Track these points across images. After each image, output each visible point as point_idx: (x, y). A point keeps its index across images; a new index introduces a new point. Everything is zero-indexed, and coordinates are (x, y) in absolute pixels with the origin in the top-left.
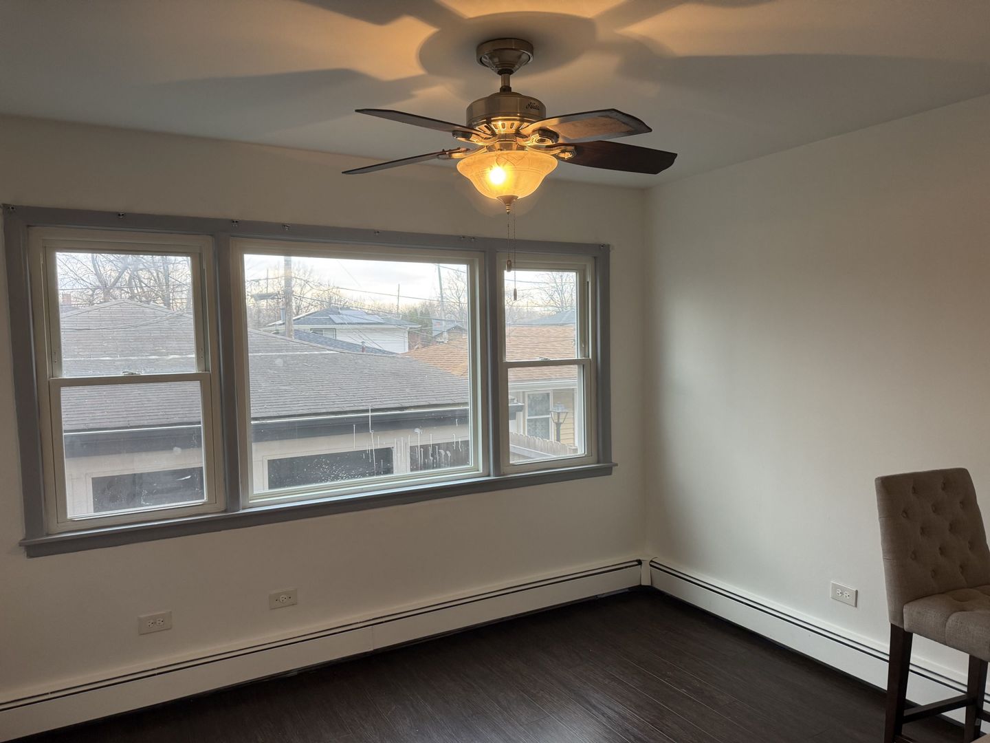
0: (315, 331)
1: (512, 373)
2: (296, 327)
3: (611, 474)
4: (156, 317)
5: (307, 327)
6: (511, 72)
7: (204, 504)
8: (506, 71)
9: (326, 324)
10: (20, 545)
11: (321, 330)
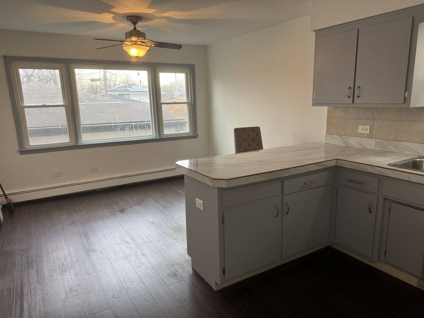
0: (120, 95)
1: (163, 106)
2: (109, 93)
3: (197, 138)
4: (51, 89)
5: (117, 93)
6: (136, 24)
7: (68, 142)
8: (135, 24)
9: (125, 92)
10: (18, 151)
11: (123, 94)
